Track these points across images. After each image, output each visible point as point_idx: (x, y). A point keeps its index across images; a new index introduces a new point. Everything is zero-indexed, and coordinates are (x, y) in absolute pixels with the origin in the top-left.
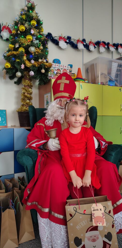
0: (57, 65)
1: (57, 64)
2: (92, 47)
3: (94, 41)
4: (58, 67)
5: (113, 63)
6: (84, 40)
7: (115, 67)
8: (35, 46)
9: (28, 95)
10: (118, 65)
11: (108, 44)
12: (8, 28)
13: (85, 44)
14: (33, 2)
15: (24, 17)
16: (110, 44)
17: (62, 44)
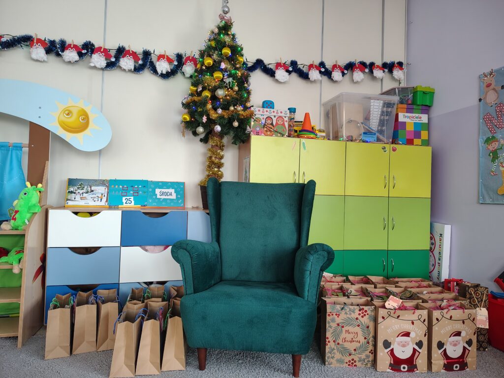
0: (267, 111)
1: (265, 109)
2: (336, 75)
3: (343, 62)
4: (268, 113)
5: (372, 101)
6: (322, 64)
7: (377, 107)
8: (227, 87)
9: (217, 161)
10: (384, 104)
11: (372, 66)
12: (194, 60)
13: (323, 70)
14: (230, 17)
15: (213, 44)
16: (376, 65)
17: (281, 74)
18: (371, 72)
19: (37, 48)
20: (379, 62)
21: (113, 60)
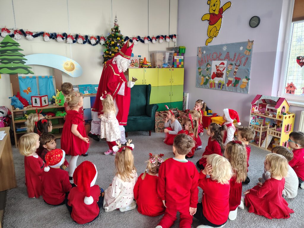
2: (154, 41)
5: (166, 53)
7: (168, 55)
10: (170, 53)
13: (149, 39)
14: (118, 24)
15: (113, 35)
17: (135, 42)
18: (165, 39)
19: (46, 37)
20: (168, 35)
21: (75, 40)
